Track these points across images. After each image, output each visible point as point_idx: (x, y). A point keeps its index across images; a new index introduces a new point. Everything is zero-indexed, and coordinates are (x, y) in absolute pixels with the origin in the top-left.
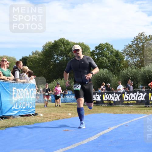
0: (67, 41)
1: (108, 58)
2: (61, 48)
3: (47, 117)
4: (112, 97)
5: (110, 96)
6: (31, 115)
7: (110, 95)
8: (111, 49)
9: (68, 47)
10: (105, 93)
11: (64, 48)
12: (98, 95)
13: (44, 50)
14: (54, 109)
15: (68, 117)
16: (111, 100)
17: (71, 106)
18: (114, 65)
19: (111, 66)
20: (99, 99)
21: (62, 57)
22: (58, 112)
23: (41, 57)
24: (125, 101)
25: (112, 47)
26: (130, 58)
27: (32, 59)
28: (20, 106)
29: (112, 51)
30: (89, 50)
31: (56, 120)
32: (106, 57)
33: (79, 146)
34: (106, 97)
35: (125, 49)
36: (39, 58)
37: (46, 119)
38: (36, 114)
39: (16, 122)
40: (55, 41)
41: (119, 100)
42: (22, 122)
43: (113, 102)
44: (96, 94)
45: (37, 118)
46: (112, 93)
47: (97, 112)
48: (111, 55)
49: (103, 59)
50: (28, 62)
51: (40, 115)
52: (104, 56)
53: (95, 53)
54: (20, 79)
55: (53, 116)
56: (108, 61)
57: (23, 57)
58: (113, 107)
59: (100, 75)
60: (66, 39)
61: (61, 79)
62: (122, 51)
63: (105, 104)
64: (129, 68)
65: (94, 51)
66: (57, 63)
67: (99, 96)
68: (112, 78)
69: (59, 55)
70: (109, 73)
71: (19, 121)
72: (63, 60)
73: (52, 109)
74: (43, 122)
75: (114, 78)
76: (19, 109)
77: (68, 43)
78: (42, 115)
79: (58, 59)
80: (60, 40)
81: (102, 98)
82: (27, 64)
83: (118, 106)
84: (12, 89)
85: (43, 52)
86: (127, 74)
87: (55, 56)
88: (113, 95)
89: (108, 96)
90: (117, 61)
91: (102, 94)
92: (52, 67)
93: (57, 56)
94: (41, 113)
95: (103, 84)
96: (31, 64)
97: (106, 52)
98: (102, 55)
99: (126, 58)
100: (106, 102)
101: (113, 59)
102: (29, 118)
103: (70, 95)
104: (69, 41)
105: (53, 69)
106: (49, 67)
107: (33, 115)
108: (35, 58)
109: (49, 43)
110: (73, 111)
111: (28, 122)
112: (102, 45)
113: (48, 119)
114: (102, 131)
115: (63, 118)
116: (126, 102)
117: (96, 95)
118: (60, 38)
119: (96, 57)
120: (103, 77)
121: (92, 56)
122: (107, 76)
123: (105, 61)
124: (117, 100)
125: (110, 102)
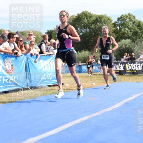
0: (89, 13)
1: (130, 29)
2: (84, 21)
3: (73, 87)
4: (135, 67)
5: (132, 66)
6: (57, 85)
7: (132, 64)
9: (91, 20)
11: (87, 21)
12: (121, 65)
15: (92, 86)
16: (134, 69)
17: (95, 76)
18: (136, 36)
19: (133, 36)
20: (122, 69)
21: (85, 29)
22: (82, 82)
25: (134, 17)
28: (47, 76)
29: (134, 21)
30: (112, 22)
32: (128, 28)
33: (103, 113)
34: (129, 67)
40: (78, 14)
43: (135, 71)
44: (119, 64)
45: (64, 87)
47: (120, 81)
48: (133, 25)
49: (125, 30)
51: (66, 85)
52: (126, 27)
53: (117, 25)
54: (46, 51)
56: (130, 32)
57: (48, 31)
58: (136, 76)
59: (123, 45)
61: (85, 51)
63: (128, 73)
65: (117, 22)
67: (122, 66)
68: (134, 48)
69: (83, 27)
70: (131, 44)
72: (87, 32)
76: (46, 80)
77: (91, 16)
78: (68, 85)
79: (81, 31)
80: (83, 13)
81: (125, 67)
82: (52, 37)
83: (140, 74)
84: (40, 61)
87: (79, 29)
88: (135, 64)
89: (130, 66)
90: (139, 31)
91: (125, 63)
93: (81, 28)
94: (67, 83)
95: (125, 55)
97: (128, 22)
98: (123, 25)
100: (129, 71)
101: (135, 29)
102: (56, 87)
104: (92, 14)
110: (97, 81)
112: (124, 16)
118: (83, 11)
119: (118, 28)
120: (125, 47)
121: (114, 27)
122: (130, 46)
123: (127, 31)
124: (139, 69)
125: (132, 71)
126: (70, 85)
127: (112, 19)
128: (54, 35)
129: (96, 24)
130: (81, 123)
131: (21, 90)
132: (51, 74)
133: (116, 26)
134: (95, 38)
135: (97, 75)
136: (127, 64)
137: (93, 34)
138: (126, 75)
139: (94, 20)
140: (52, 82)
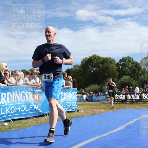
0: (98, 56)
1: (130, 68)
2: (94, 62)
4: (134, 97)
6: (74, 111)
7: (132, 95)
8: (132, 61)
9: (99, 61)
10: (129, 94)
11: (97, 62)
12: (123, 96)
13: (82, 64)
15: (101, 112)
16: (133, 99)
17: (103, 104)
18: (134, 73)
19: (132, 73)
20: (124, 98)
21: (95, 68)
22: (94, 109)
23: (80, 69)
24: (143, 99)
25: (132, 60)
26: (146, 67)
27: (74, 71)
28: (66, 105)
29: (132, 62)
30: (115, 63)
31: (93, 114)
32: (128, 67)
33: (110, 134)
34: (129, 97)
35: (142, 61)
36: (79, 70)
37: (85, 114)
38: (78, 111)
40: (90, 57)
41: (139, 99)
42: (68, 116)
43: (134, 100)
45: (79, 113)
46: (134, 94)
47: (123, 108)
48: (131, 65)
49: (126, 69)
50: (71, 73)
52: (126, 66)
53: (120, 65)
54: (66, 85)
55: (91, 112)
56: (130, 70)
57: (67, 69)
58: (135, 104)
59: (124, 80)
60: (97, 55)
61: (95, 84)
62: (140, 62)
63: (128, 102)
64: (146, 74)
65: (119, 63)
66: (92, 72)
67: (124, 96)
68: (133, 83)
70: (130, 79)
72: (96, 70)
73: (89, 106)
74: (83, 116)
75: (134, 83)
76: (65, 107)
77: (99, 58)
78: (82, 111)
79: (92, 70)
80: (93, 56)
81: (126, 97)
83: (138, 103)
85: (81, 65)
86: (144, 79)
88: (134, 95)
89: (130, 96)
90: (137, 70)
91: (126, 94)
92: (88, 76)
93: (92, 67)
94: (82, 109)
95: (127, 87)
97: (128, 63)
98: (124, 65)
99: (143, 67)
100: (129, 100)
101: (133, 68)
102: (73, 113)
103: (102, 96)
104: (100, 56)
106: (86, 76)
107: (76, 111)
108: (75, 70)
109: (86, 58)
111: (72, 117)
112: (125, 58)
113: (87, 114)
114: (127, 122)
115: (98, 113)
116: (145, 100)
117: (122, 95)
119: (120, 67)
120: (126, 82)
121: (117, 66)
122: (129, 81)
123: (127, 70)
124: (137, 99)
125: (132, 100)
126: (84, 111)
127: (115, 60)
128: (72, 73)
129: (103, 64)
130: (93, 142)
131: (46, 115)
132: (69, 102)
134: (103, 75)
135: (104, 103)
136: (128, 95)
137: (101, 71)
138: (127, 104)
139: (102, 62)
140: (70, 109)
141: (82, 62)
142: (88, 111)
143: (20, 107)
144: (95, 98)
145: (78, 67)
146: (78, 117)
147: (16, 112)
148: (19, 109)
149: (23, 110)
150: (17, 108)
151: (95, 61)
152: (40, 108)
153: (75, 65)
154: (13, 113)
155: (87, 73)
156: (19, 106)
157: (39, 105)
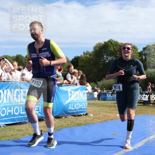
0: (115, 42)
3: (97, 118)
6: (82, 115)
11: (114, 49)
12: (146, 95)
13: (94, 51)
14: (103, 108)
20: (146, 99)
21: (111, 57)
22: (106, 112)
23: (91, 57)
27: (84, 59)
30: (137, 51)
31: (105, 121)
32: (154, 58)
37: (96, 120)
38: (86, 114)
39: (69, 122)
40: (105, 42)
42: (74, 122)
45: (88, 118)
49: (151, 60)
50: (79, 61)
51: (90, 115)
52: (151, 57)
53: (143, 54)
55: (102, 117)
57: (75, 57)
59: (148, 74)
65: (142, 52)
66: (107, 63)
67: (147, 97)
69: (109, 55)
71: (71, 122)
72: (112, 60)
73: (101, 108)
74: (93, 123)
77: (116, 44)
78: (92, 115)
79: (108, 58)
80: (109, 41)
81: (149, 98)
82: (79, 63)
85: (93, 52)
87: (105, 56)
92: (101, 66)
93: (107, 56)
94: (91, 112)
96: (83, 63)
97: (153, 52)
100: (153, 102)
102: (80, 117)
104: (118, 42)
105: (102, 68)
107: (84, 115)
108: (86, 57)
109: (99, 44)
111: (79, 123)
112: (149, 46)
113: (98, 120)
115: (112, 120)
117: (144, 95)
119: (144, 57)
120: (151, 76)
121: (139, 56)
123: (153, 61)
126: (94, 115)
128: (81, 61)
133: (141, 55)
141: (95, 48)
142: (99, 116)
143: (14, 108)
144: (110, 96)
145: (89, 55)
146: (86, 124)
147: (7, 114)
148: (12, 111)
149: (17, 112)
150: (9, 110)
151: (111, 48)
152: (39, 111)
153: (85, 52)
154: (3, 117)
155: (101, 63)
156: (12, 108)
157: (38, 106)
